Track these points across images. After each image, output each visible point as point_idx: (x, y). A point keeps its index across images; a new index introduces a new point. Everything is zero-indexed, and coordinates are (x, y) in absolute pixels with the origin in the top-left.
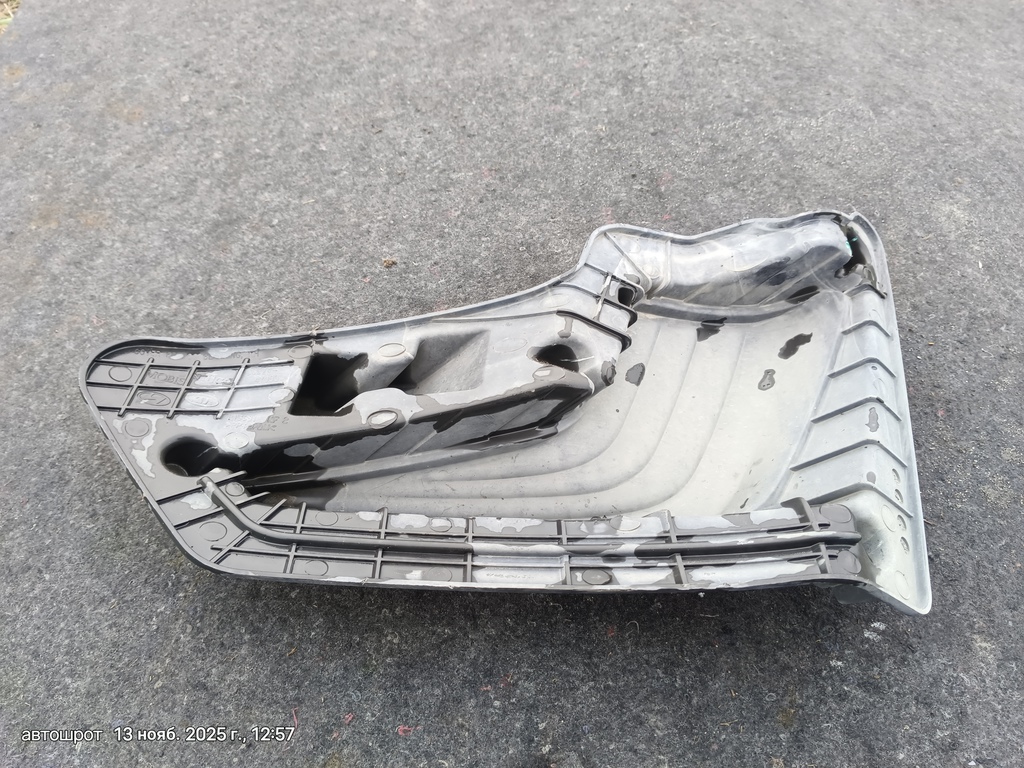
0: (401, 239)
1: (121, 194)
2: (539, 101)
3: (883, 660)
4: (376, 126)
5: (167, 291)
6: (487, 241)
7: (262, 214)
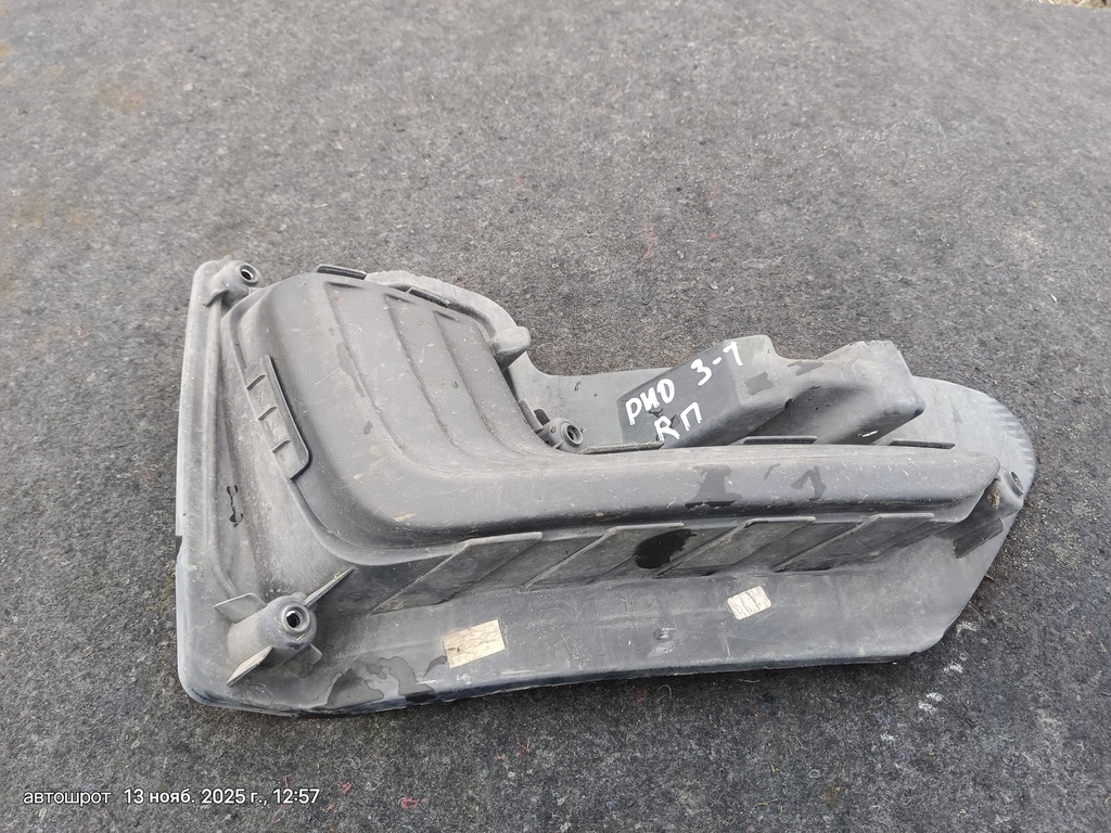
0: (421, 251)
1: (113, 191)
2: (577, 102)
3: (938, 735)
4: (399, 125)
5: (160, 301)
6: (517, 256)
7: (270, 218)
